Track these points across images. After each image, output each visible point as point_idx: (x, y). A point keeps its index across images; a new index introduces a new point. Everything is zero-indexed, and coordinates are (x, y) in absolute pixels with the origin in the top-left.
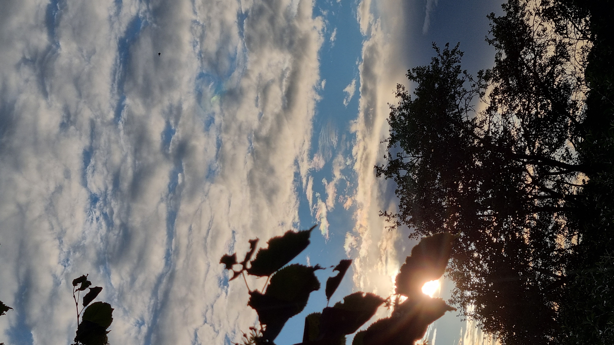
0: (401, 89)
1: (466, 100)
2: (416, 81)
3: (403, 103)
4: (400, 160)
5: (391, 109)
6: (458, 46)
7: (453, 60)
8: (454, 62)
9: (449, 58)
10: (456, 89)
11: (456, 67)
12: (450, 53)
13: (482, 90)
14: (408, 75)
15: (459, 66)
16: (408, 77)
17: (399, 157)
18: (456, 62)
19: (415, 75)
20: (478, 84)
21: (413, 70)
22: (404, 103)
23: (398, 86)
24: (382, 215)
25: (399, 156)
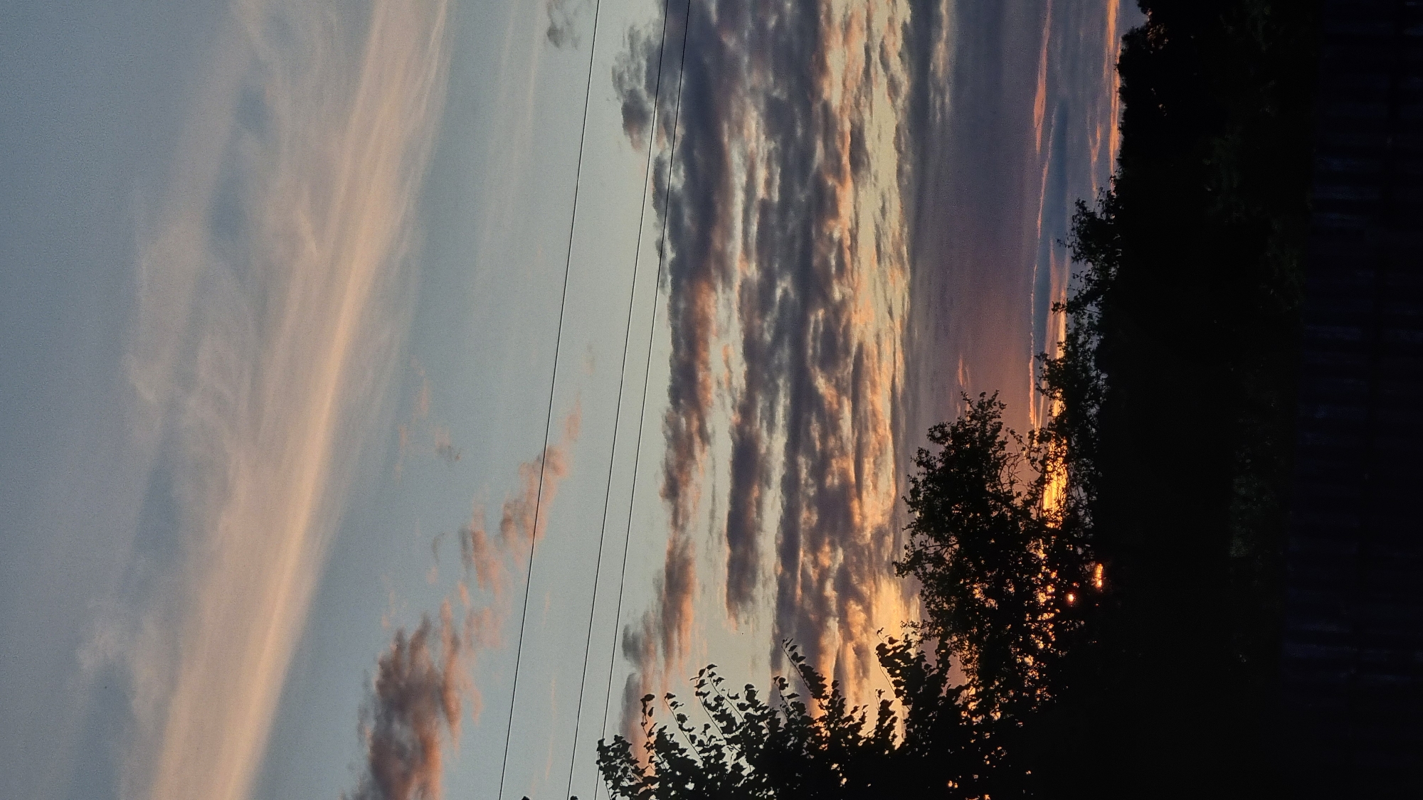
0: (924, 455)
1: (1010, 468)
2: (941, 443)
3: (924, 474)
4: (924, 550)
5: (912, 485)
6: (996, 395)
7: (991, 414)
8: (992, 417)
9: (985, 412)
10: (997, 453)
11: (995, 423)
12: (986, 405)
13: (1032, 454)
15: (1001, 424)
16: (929, 437)
17: (922, 547)
18: (995, 417)
19: (938, 435)
21: (935, 428)
22: (926, 472)
23: (919, 451)
24: (904, 626)
25: (923, 545)
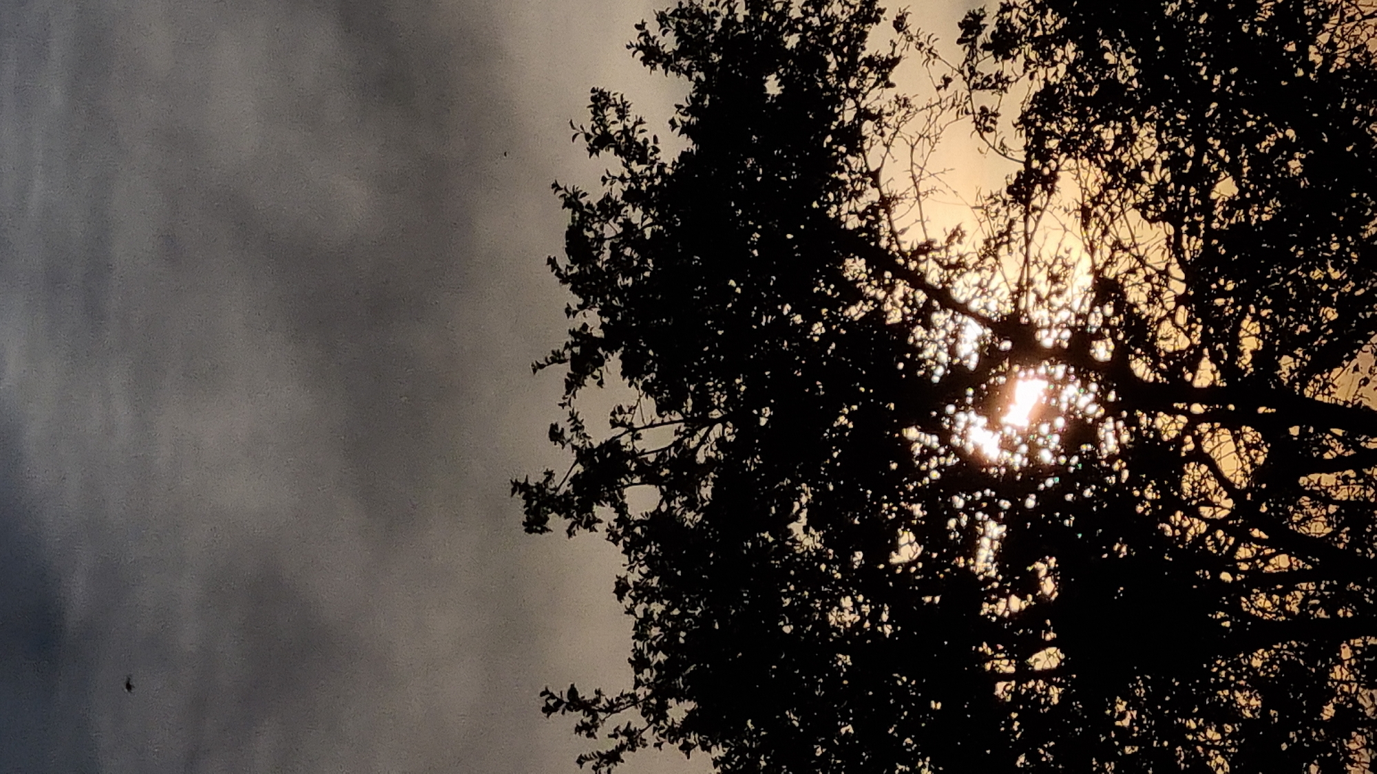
0: (611, 114)
1: (913, 147)
2: (679, 70)
3: (622, 181)
5: (569, 211)
10: (864, 97)
14: (640, 48)
16: (640, 54)
19: (670, 43)
20: (962, 72)
21: (661, 19)
23: (594, 99)
25: (623, 423)
